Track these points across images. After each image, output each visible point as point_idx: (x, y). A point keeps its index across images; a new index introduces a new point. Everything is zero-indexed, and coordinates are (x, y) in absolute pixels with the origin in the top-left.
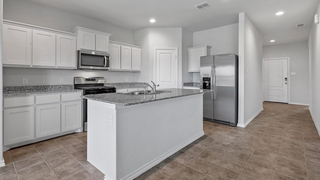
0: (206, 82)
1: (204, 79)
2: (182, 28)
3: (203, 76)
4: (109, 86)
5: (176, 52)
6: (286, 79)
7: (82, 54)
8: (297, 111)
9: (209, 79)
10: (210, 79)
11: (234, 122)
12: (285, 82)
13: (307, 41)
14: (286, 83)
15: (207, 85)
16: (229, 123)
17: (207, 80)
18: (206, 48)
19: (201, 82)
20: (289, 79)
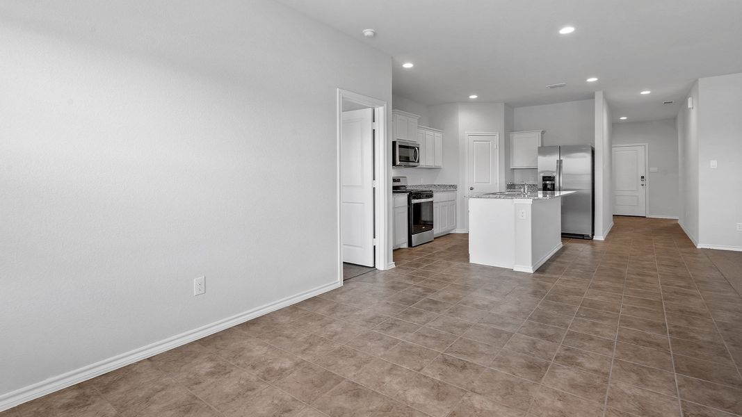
0: (548, 182)
1: (545, 179)
2: (505, 104)
3: (542, 175)
4: (417, 189)
5: (496, 140)
6: (643, 177)
7: (400, 146)
8: (662, 225)
9: (551, 179)
10: (554, 178)
11: (590, 235)
12: (642, 183)
13: (675, 119)
14: (643, 185)
15: (549, 187)
16: (583, 235)
17: (548, 180)
18: (540, 134)
19: (540, 183)
20: (647, 177)
